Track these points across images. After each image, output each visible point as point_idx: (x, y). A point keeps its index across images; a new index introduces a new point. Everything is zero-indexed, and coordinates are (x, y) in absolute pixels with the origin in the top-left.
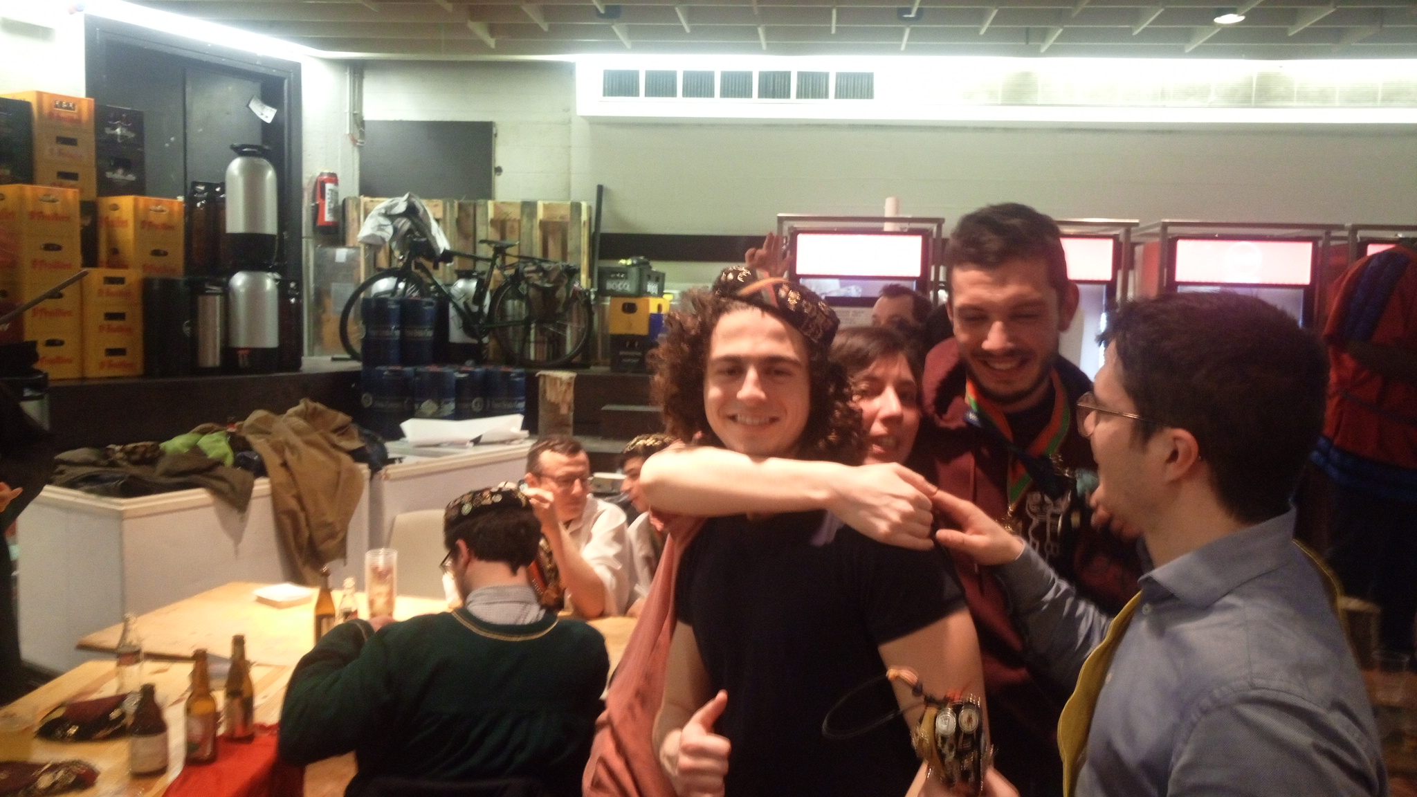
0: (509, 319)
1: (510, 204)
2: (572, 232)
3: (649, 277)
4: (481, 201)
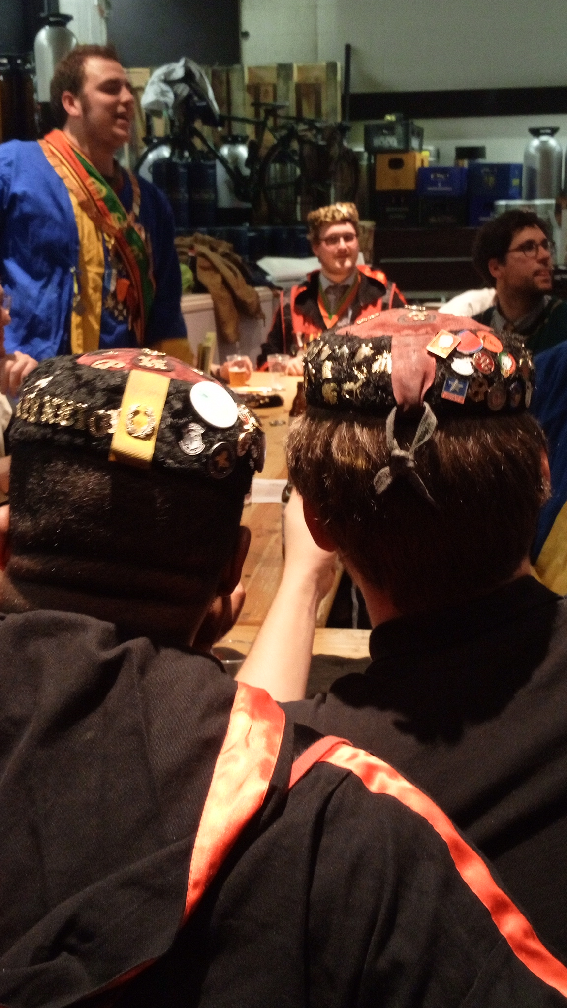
1: (265, 68)
2: (326, 93)
4: (235, 67)
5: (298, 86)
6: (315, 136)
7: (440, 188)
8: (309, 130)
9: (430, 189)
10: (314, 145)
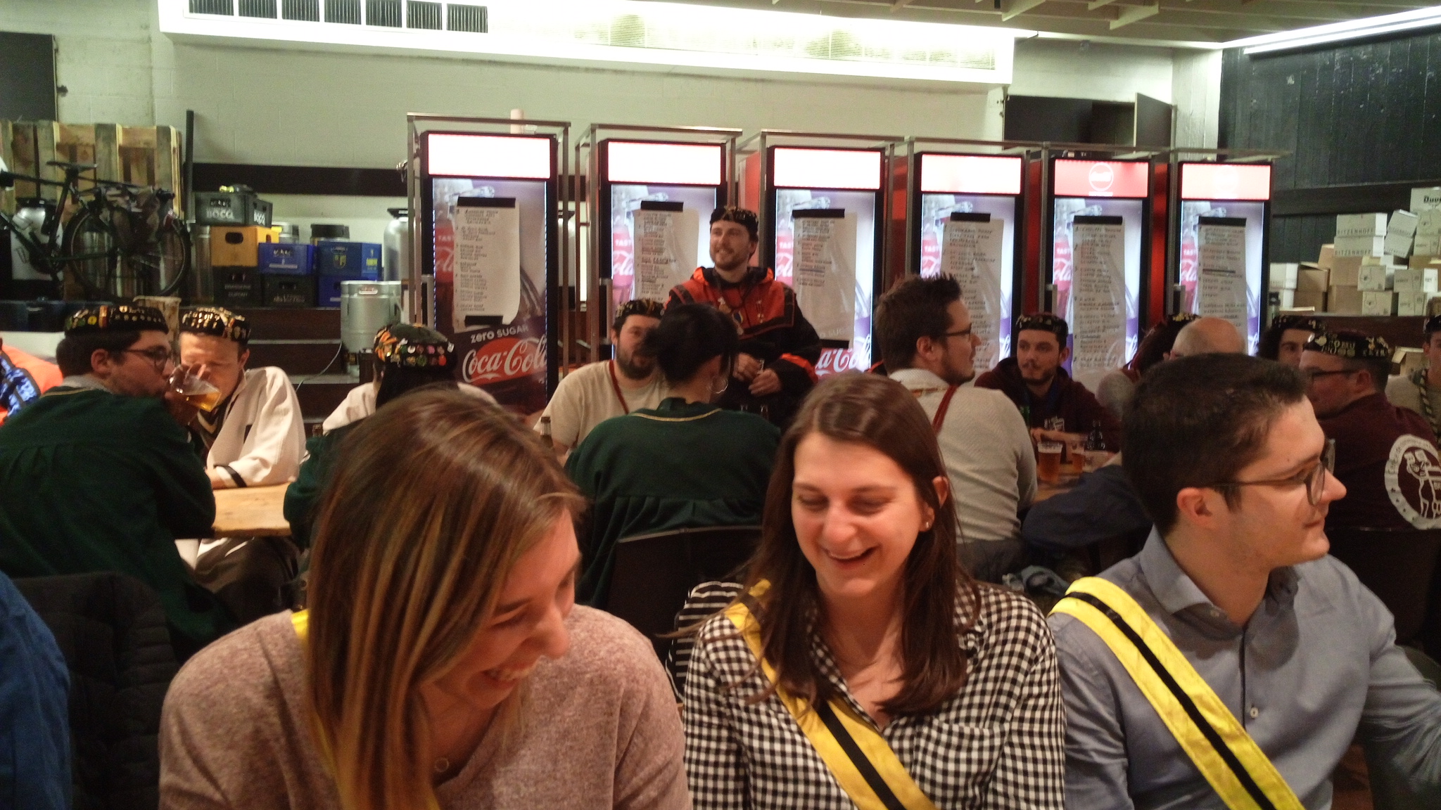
0: (88, 251)
1: (81, 127)
2: (160, 160)
3: (255, 205)
4: (45, 123)
5: (124, 151)
6: (127, 202)
7: (283, 265)
8: (122, 195)
9: (271, 266)
10: (127, 213)
